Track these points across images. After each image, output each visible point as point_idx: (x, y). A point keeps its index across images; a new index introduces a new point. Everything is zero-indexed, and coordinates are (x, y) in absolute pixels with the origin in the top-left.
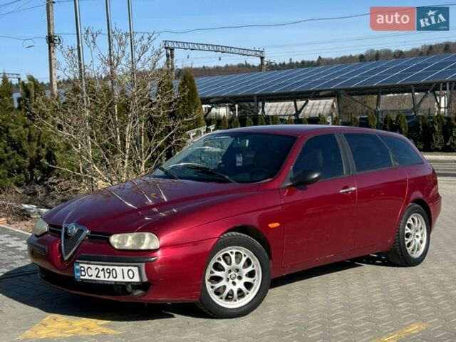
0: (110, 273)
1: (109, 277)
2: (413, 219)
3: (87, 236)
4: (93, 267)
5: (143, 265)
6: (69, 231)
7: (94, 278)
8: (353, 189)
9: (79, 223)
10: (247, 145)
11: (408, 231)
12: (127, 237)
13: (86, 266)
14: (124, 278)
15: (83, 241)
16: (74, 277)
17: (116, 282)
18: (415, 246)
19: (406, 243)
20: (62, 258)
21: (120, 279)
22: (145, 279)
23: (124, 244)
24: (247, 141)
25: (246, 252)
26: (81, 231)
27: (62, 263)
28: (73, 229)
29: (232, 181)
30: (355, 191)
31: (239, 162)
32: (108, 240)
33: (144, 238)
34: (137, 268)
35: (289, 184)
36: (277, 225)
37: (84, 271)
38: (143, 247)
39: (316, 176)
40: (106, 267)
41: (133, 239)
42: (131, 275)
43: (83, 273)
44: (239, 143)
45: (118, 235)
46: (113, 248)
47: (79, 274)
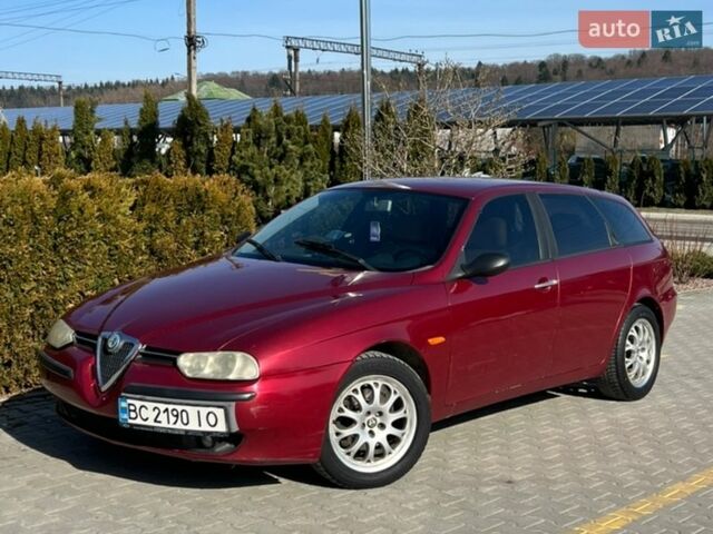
0: (177, 416)
1: (175, 423)
2: (637, 329)
3: (140, 353)
4: (150, 405)
5: (232, 406)
6: (110, 345)
7: (151, 423)
8: (555, 282)
9: (126, 332)
10: (389, 209)
11: (630, 346)
12: (207, 359)
13: (138, 404)
14: (200, 425)
15: (133, 360)
16: (117, 420)
17: (187, 431)
18: (638, 370)
19: (627, 365)
20: (97, 388)
21: (193, 426)
22: (235, 428)
23: (201, 370)
24: (390, 203)
25: (399, 387)
26: (128, 346)
27: (98, 397)
28: (116, 341)
29: (368, 267)
30: (556, 285)
31: (374, 236)
32: (175, 361)
33: (234, 360)
34: (222, 411)
35: (460, 275)
36: (440, 340)
37: (134, 411)
38: (232, 377)
39: (501, 263)
40: (171, 407)
41: (216, 361)
42: (212, 421)
43: (133, 415)
44: (376, 204)
45: (191, 355)
46: (183, 375)
47: (125, 416)
